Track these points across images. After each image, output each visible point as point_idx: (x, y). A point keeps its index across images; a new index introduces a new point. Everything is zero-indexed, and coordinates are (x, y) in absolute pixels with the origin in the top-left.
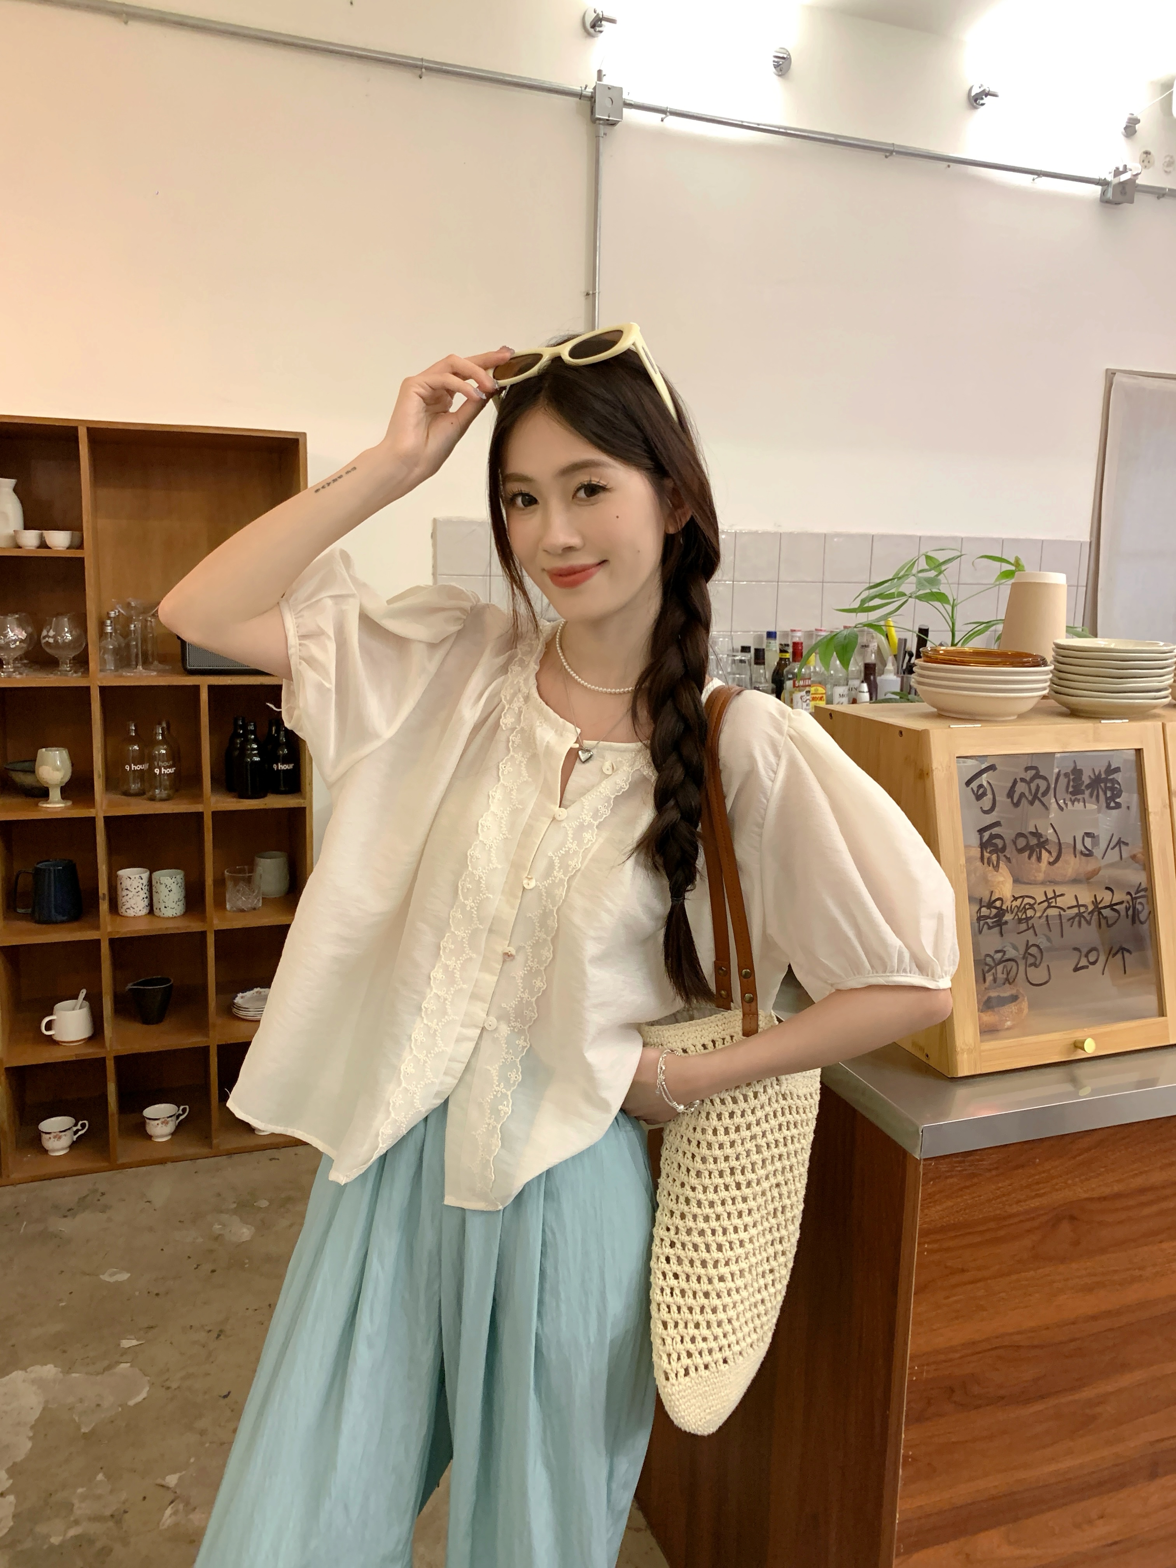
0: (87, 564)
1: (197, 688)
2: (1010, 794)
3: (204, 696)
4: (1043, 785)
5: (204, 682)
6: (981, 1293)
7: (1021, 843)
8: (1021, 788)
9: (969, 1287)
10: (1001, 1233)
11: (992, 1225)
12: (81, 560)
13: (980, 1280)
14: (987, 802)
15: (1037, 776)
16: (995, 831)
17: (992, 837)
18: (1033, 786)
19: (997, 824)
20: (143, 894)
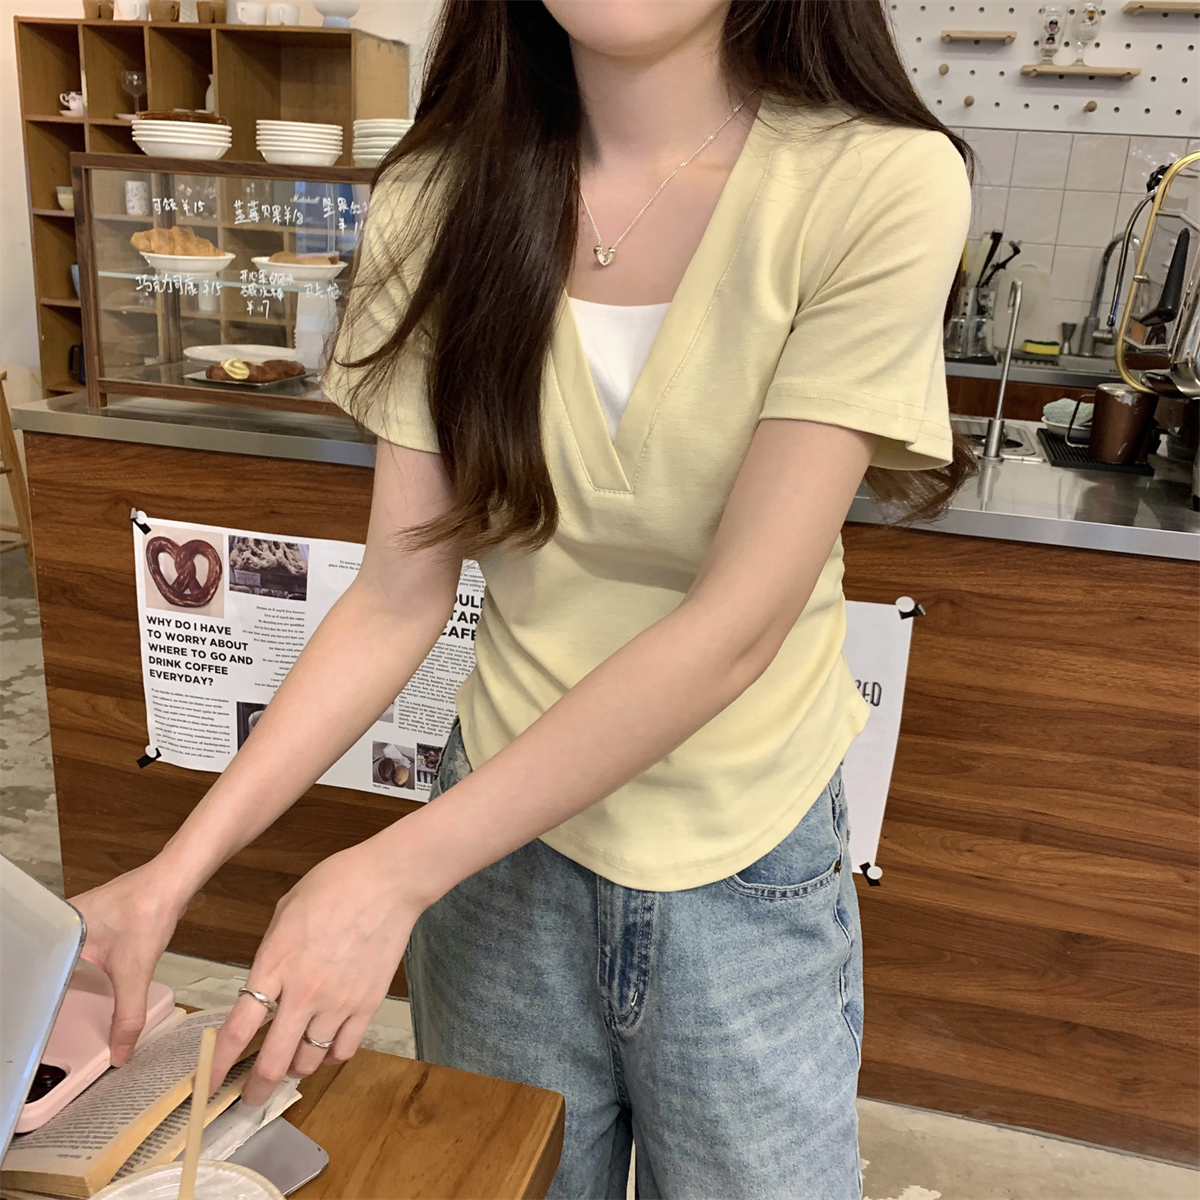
6: (74, 532)
9: (66, 526)
10: (80, 497)
11: (74, 489)
13: (72, 524)
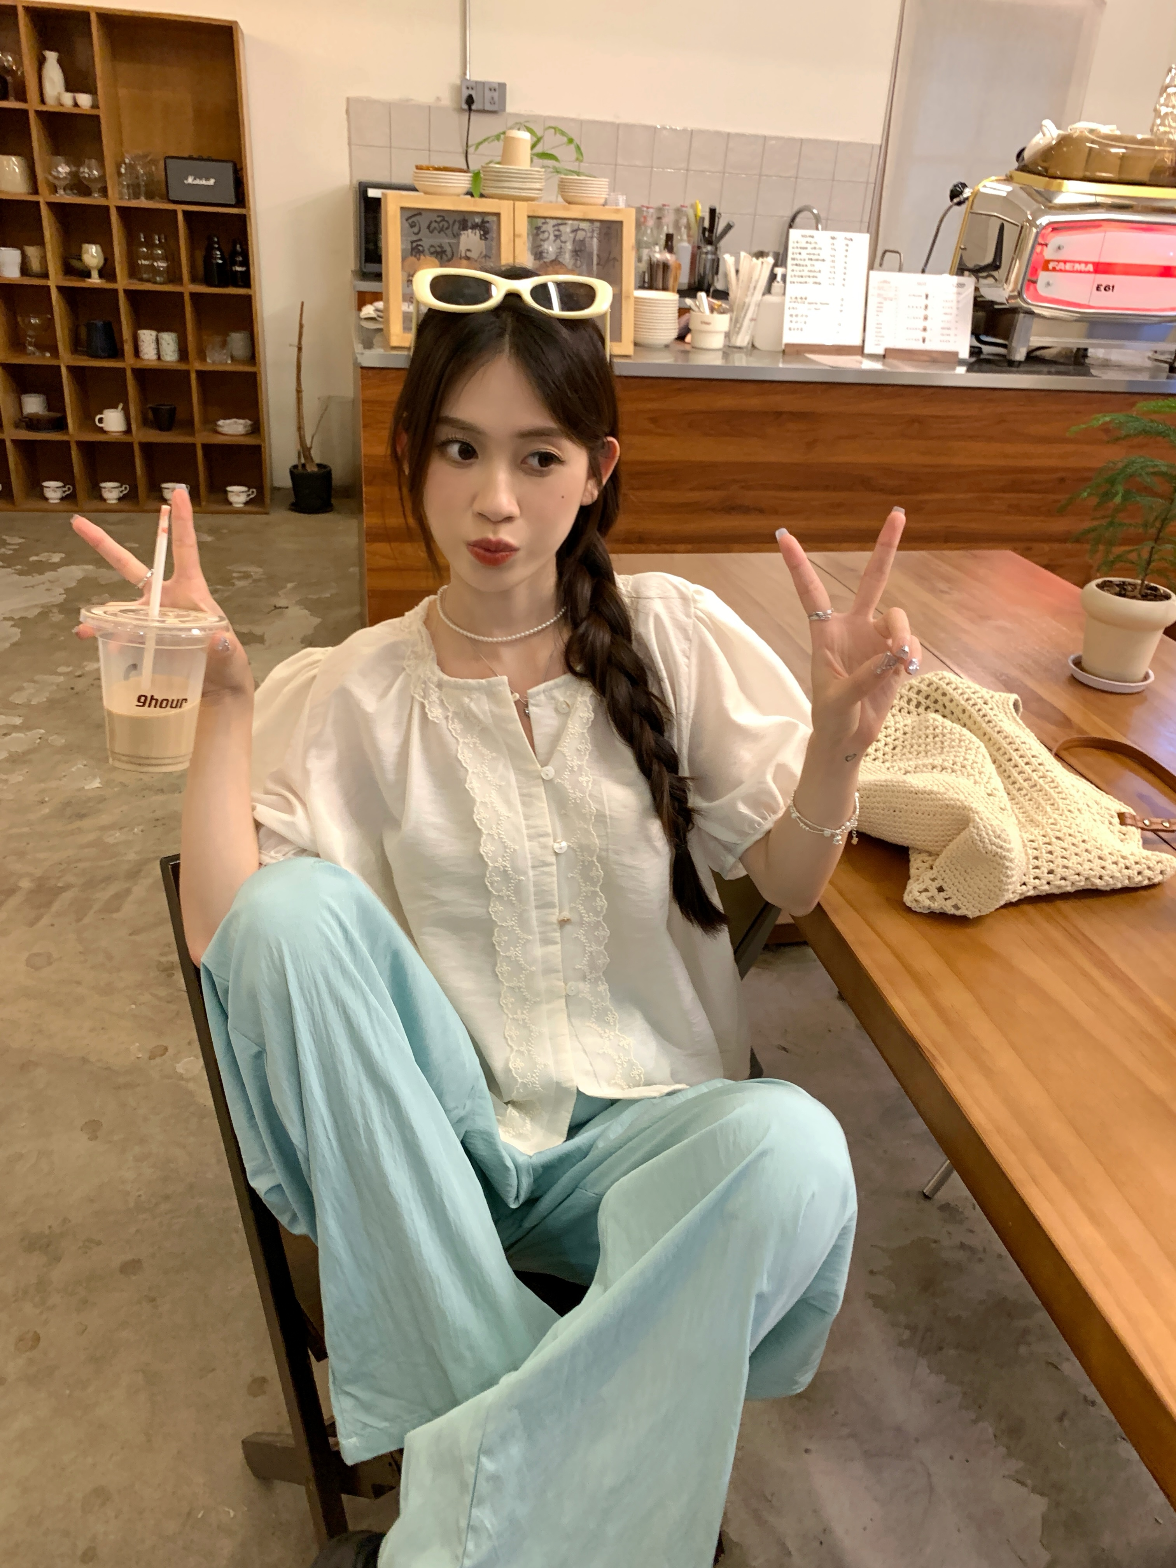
0: (103, 121)
1: (175, 212)
2: (429, 227)
3: (180, 217)
4: (446, 225)
5: (180, 208)
7: (432, 250)
8: (434, 225)
12: (97, 117)
14: (416, 230)
15: (444, 220)
16: (419, 243)
17: (418, 245)
18: (441, 224)
19: (420, 240)
20: (153, 346)
